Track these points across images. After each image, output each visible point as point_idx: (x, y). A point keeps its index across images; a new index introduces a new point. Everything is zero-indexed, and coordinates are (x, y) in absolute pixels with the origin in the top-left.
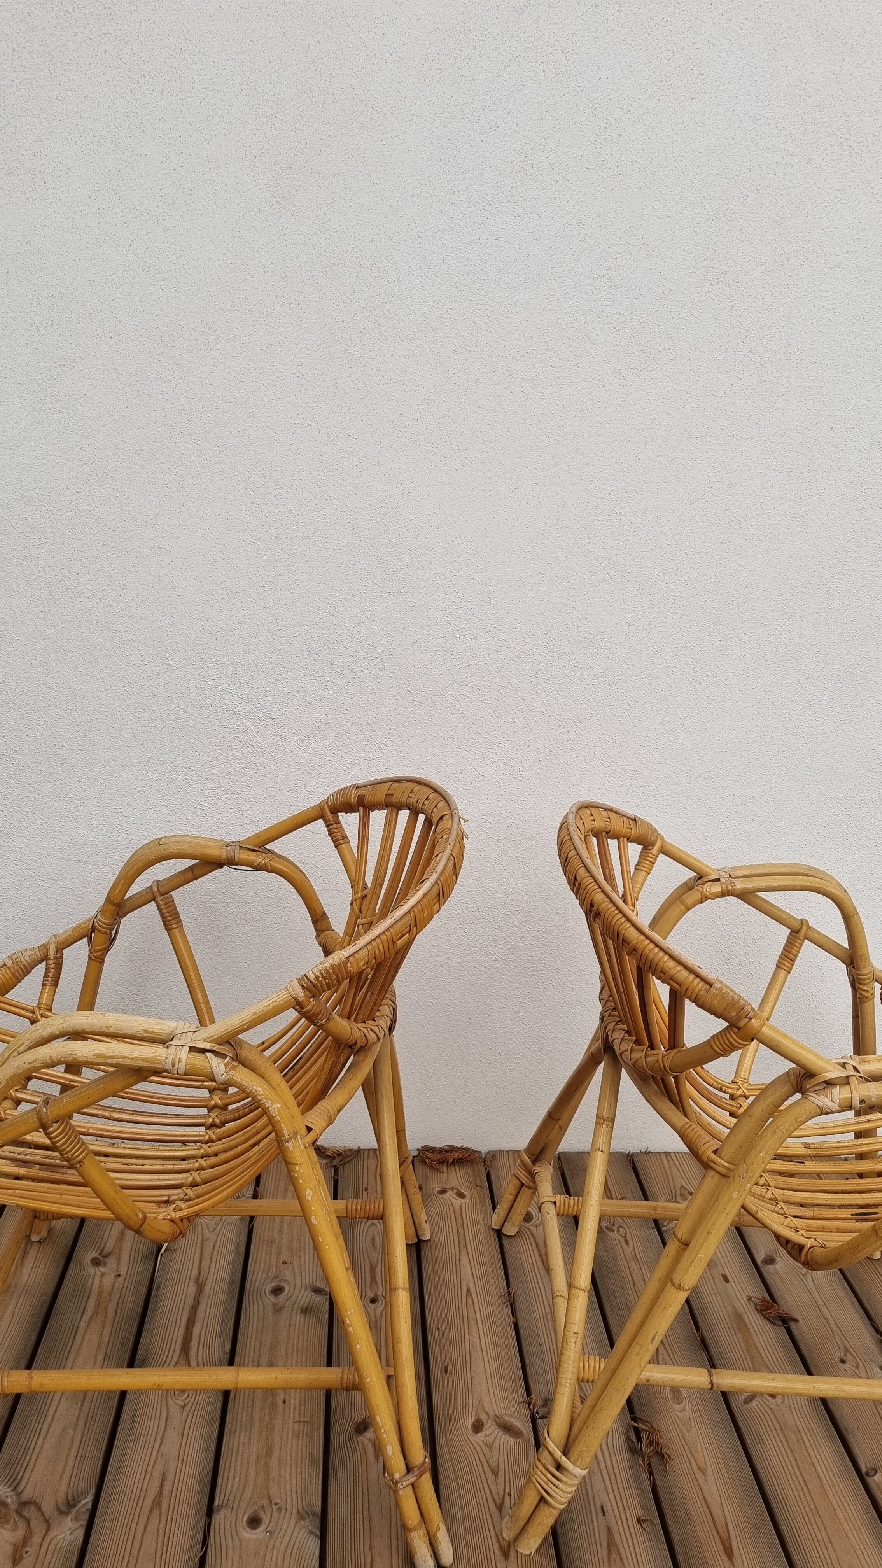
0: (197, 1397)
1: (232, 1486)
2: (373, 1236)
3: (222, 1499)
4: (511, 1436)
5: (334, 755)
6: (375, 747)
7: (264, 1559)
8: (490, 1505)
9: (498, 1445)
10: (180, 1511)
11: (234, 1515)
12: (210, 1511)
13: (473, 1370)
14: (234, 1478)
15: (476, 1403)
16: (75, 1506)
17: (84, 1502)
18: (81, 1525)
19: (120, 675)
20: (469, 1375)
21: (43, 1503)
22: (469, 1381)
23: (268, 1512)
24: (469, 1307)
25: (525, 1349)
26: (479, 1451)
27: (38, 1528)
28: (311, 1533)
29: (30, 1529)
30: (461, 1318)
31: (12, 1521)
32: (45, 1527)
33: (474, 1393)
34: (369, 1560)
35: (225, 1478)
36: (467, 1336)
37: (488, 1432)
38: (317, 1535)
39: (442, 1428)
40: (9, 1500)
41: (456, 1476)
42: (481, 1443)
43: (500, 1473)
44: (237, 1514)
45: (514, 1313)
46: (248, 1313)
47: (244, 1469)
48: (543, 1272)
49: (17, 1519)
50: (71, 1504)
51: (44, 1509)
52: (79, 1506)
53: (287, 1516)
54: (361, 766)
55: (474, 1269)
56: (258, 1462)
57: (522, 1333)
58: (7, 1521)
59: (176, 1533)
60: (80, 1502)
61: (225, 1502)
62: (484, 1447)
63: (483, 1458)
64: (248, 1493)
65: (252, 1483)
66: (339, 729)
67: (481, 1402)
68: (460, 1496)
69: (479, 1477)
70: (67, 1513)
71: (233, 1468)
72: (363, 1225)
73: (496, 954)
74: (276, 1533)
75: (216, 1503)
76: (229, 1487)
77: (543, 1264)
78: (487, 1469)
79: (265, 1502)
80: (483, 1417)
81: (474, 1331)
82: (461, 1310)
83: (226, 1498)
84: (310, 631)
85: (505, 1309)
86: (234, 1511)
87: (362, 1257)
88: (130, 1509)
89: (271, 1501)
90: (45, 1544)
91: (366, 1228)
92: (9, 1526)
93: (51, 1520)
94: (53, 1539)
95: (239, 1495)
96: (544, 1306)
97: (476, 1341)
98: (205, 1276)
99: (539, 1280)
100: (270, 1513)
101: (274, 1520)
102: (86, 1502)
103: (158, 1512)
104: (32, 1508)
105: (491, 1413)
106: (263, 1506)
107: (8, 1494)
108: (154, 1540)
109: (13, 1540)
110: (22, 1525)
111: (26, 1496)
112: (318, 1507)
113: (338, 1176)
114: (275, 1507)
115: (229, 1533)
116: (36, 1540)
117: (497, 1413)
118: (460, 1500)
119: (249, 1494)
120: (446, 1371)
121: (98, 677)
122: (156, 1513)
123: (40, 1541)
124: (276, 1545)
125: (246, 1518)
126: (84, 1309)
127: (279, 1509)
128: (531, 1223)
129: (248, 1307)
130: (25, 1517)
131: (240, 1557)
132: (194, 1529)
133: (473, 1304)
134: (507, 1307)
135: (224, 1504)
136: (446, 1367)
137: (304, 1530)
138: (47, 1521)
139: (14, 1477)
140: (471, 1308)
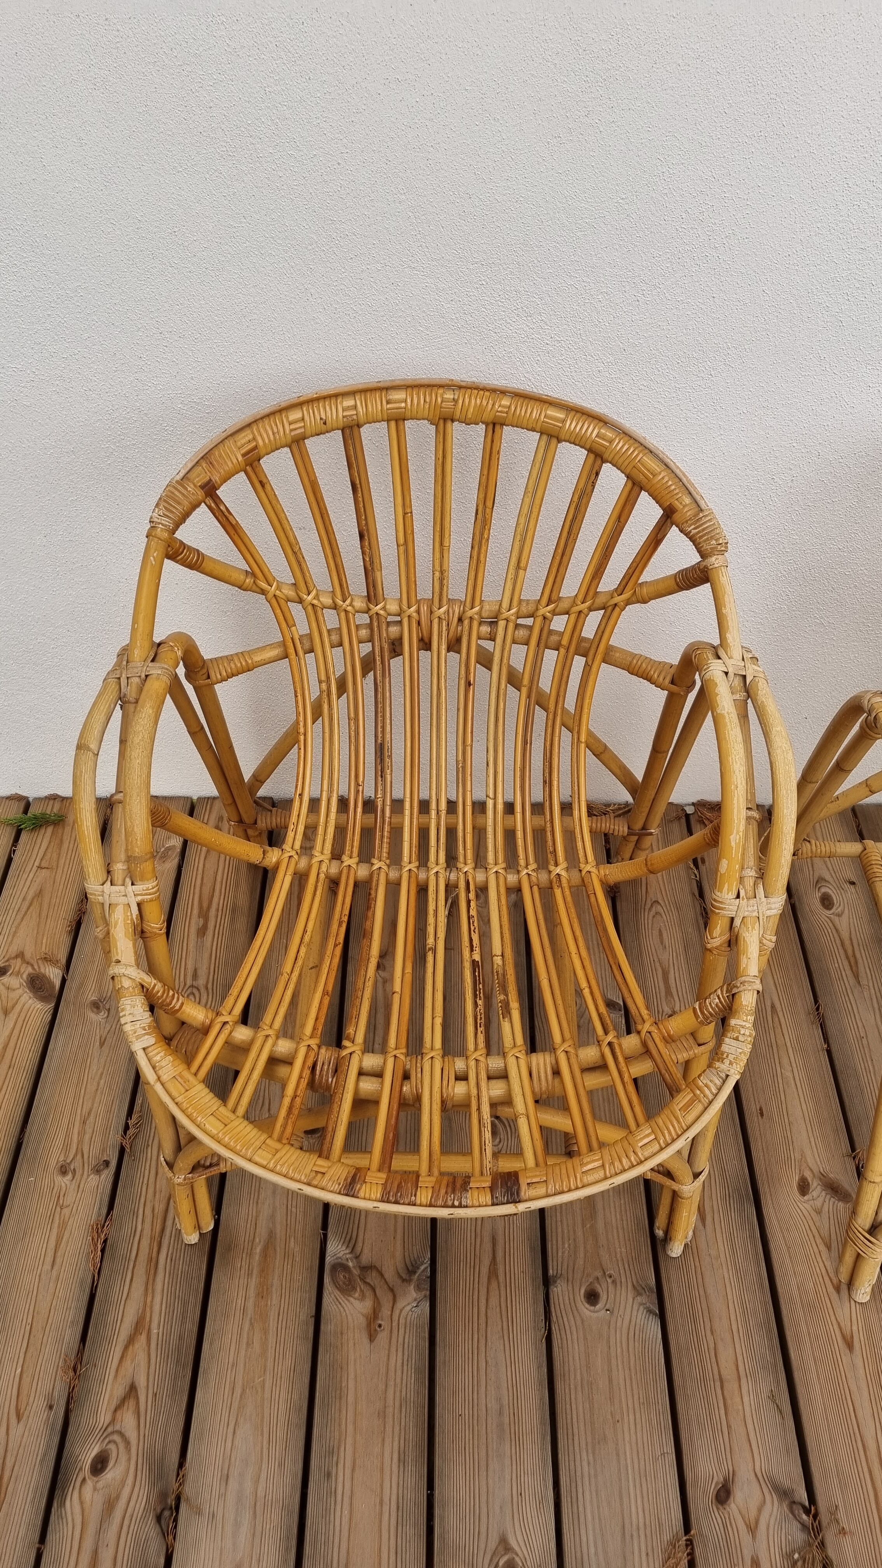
0: (510, 1141)
1: (563, 1253)
2: (660, 930)
3: (555, 1268)
4: (839, 1200)
5: (642, 387)
6: (702, 375)
7: (608, 1342)
8: (826, 1282)
9: (827, 1210)
10: (517, 1281)
11: (570, 1288)
12: (547, 1282)
13: (790, 1113)
14: (563, 1243)
15: (798, 1156)
16: (415, 1273)
17: (422, 1268)
18: (425, 1296)
19: (342, 287)
20: (786, 1121)
21: (383, 1269)
22: (788, 1128)
23: (604, 1286)
24: (776, 1029)
25: (842, 1085)
26: (809, 1218)
27: (386, 1300)
28: (650, 1311)
29: (378, 1299)
30: (769, 1044)
31: (358, 1289)
32: (391, 1297)
33: (795, 1144)
34: (712, 1346)
35: (554, 1242)
36: (779, 1069)
37: (815, 1194)
38: (656, 1315)
39: (766, 1186)
40: (350, 1264)
41: (788, 1248)
42: (810, 1209)
43: (833, 1245)
44: (573, 1286)
45: (826, 1039)
46: (542, 1035)
47: (572, 1233)
48: (852, 980)
49: (362, 1287)
50: (411, 1270)
51: (386, 1276)
52: (419, 1271)
53: (623, 1291)
54: (679, 400)
55: (775, 977)
56: (583, 1225)
57: (836, 1062)
58: (354, 1289)
59: (518, 1307)
60: (418, 1268)
61: (559, 1272)
62: (813, 1214)
63: (813, 1228)
64: (580, 1262)
65: (582, 1249)
66: (654, 352)
67: (803, 1155)
68: (795, 1273)
69: (812, 1251)
70: (409, 1281)
71: (560, 1230)
72: (646, 914)
73: (822, 618)
74: (616, 1311)
75: (551, 1272)
76: (560, 1254)
77: (852, 969)
78: (819, 1241)
79: (599, 1274)
80: (808, 1175)
81: (785, 1061)
82: (768, 1034)
83: (559, 1268)
84: (626, 207)
85: (816, 1032)
86: (570, 1283)
87: (652, 960)
88: (468, 1278)
89: (604, 1273)
90: (395, 1317)
91: (651, 918)
92: (357, 1295)
93: (395, 1289)
94: (401, 1311)
95: (571, 1264)
96: (858, 1027)
97: (789, 1074)
98: (490, 985)
99: (849, 991)
100: (606, 1286)
101: (612, 1296)
102: (425, 1266)
103: (496, 1283)
104: (374, 1274)
105: (816, 1170)
106: (598, 1278)
107: (348, 1256)
108: (499, 1315)
109: (365, 1311)
110: (369, 1293)
111: (365, 1259)
112: (653, 1282)
113: (609, 844)
114: (609, 1281)
115: (570, 1310)
116: (385, 1312)
117: (822, 1171)
118: (796, 1278)
119: (582, 1263)
120: (762, 1114)
121: (312, 291)
122: (494, 1284)
123: (389, 1313)
124: (618, 1324)
125: (583, 1291)
126: (375, 1026)
127: (614, 1282)
128: (831, 912)
129: (541, 1025)
130: (369, 1284)
131: (585, 1339)
132: (534, 1303)
133: (781, 1025)
134: (817, 1028)
135: (559, 1275)
136: (761, 1109)
137: (641, 1308)
138: (392, 1290)
139: (348, 1237)
140: (778, 1031)
